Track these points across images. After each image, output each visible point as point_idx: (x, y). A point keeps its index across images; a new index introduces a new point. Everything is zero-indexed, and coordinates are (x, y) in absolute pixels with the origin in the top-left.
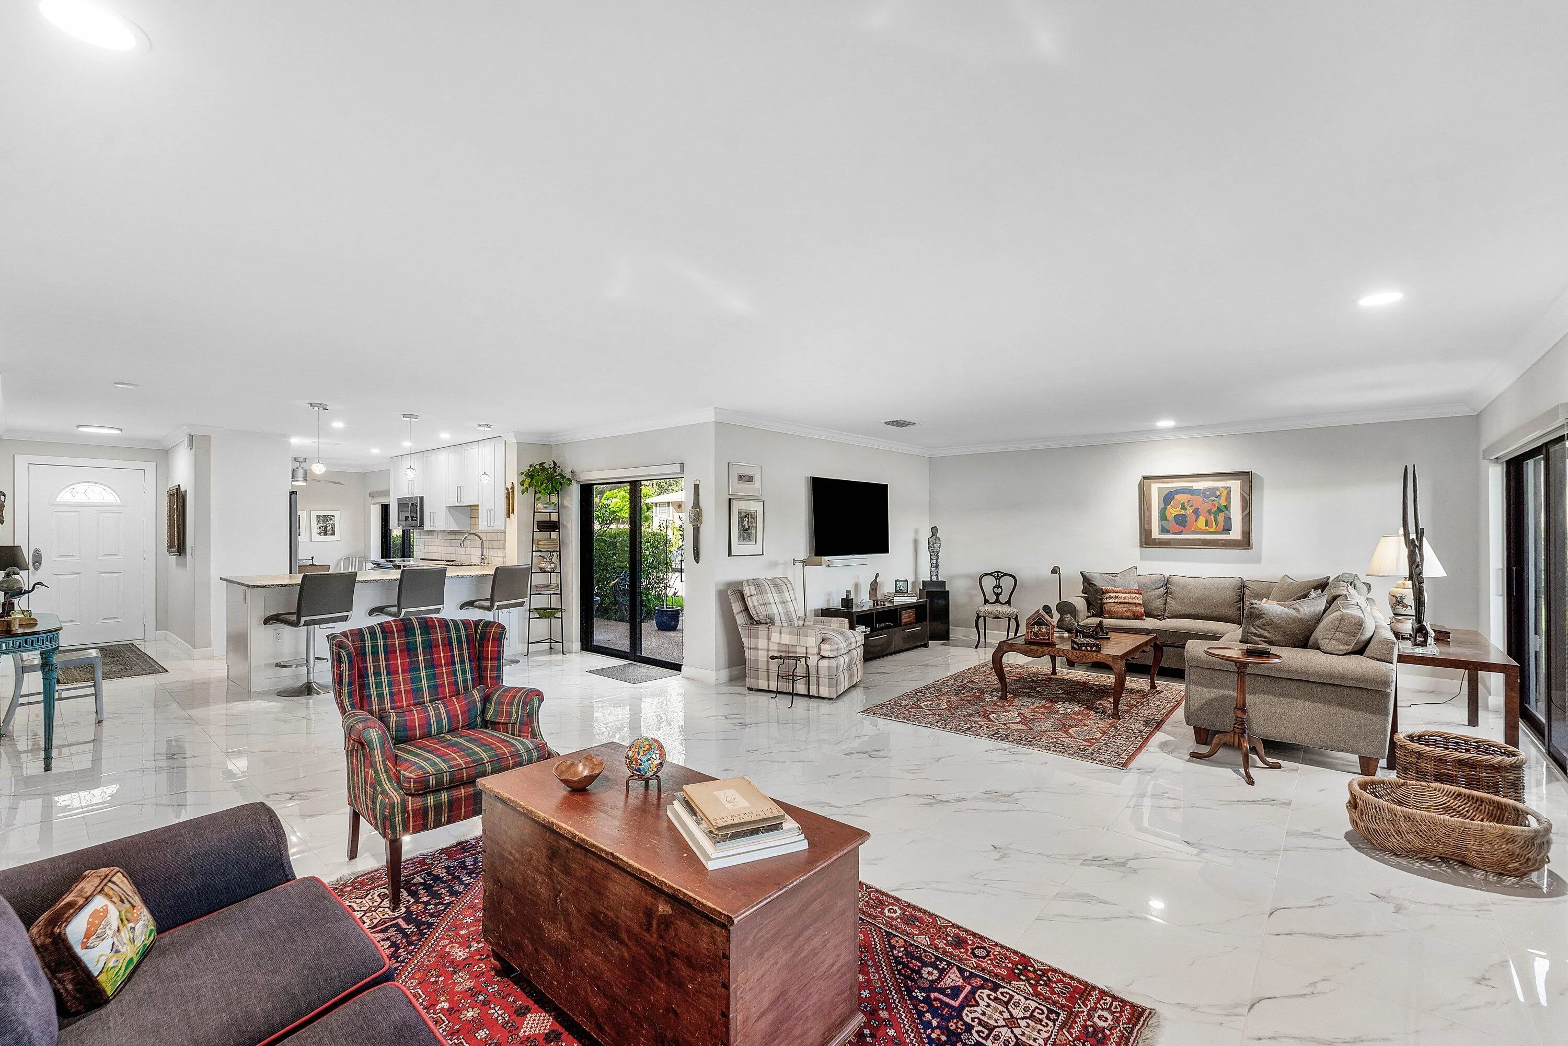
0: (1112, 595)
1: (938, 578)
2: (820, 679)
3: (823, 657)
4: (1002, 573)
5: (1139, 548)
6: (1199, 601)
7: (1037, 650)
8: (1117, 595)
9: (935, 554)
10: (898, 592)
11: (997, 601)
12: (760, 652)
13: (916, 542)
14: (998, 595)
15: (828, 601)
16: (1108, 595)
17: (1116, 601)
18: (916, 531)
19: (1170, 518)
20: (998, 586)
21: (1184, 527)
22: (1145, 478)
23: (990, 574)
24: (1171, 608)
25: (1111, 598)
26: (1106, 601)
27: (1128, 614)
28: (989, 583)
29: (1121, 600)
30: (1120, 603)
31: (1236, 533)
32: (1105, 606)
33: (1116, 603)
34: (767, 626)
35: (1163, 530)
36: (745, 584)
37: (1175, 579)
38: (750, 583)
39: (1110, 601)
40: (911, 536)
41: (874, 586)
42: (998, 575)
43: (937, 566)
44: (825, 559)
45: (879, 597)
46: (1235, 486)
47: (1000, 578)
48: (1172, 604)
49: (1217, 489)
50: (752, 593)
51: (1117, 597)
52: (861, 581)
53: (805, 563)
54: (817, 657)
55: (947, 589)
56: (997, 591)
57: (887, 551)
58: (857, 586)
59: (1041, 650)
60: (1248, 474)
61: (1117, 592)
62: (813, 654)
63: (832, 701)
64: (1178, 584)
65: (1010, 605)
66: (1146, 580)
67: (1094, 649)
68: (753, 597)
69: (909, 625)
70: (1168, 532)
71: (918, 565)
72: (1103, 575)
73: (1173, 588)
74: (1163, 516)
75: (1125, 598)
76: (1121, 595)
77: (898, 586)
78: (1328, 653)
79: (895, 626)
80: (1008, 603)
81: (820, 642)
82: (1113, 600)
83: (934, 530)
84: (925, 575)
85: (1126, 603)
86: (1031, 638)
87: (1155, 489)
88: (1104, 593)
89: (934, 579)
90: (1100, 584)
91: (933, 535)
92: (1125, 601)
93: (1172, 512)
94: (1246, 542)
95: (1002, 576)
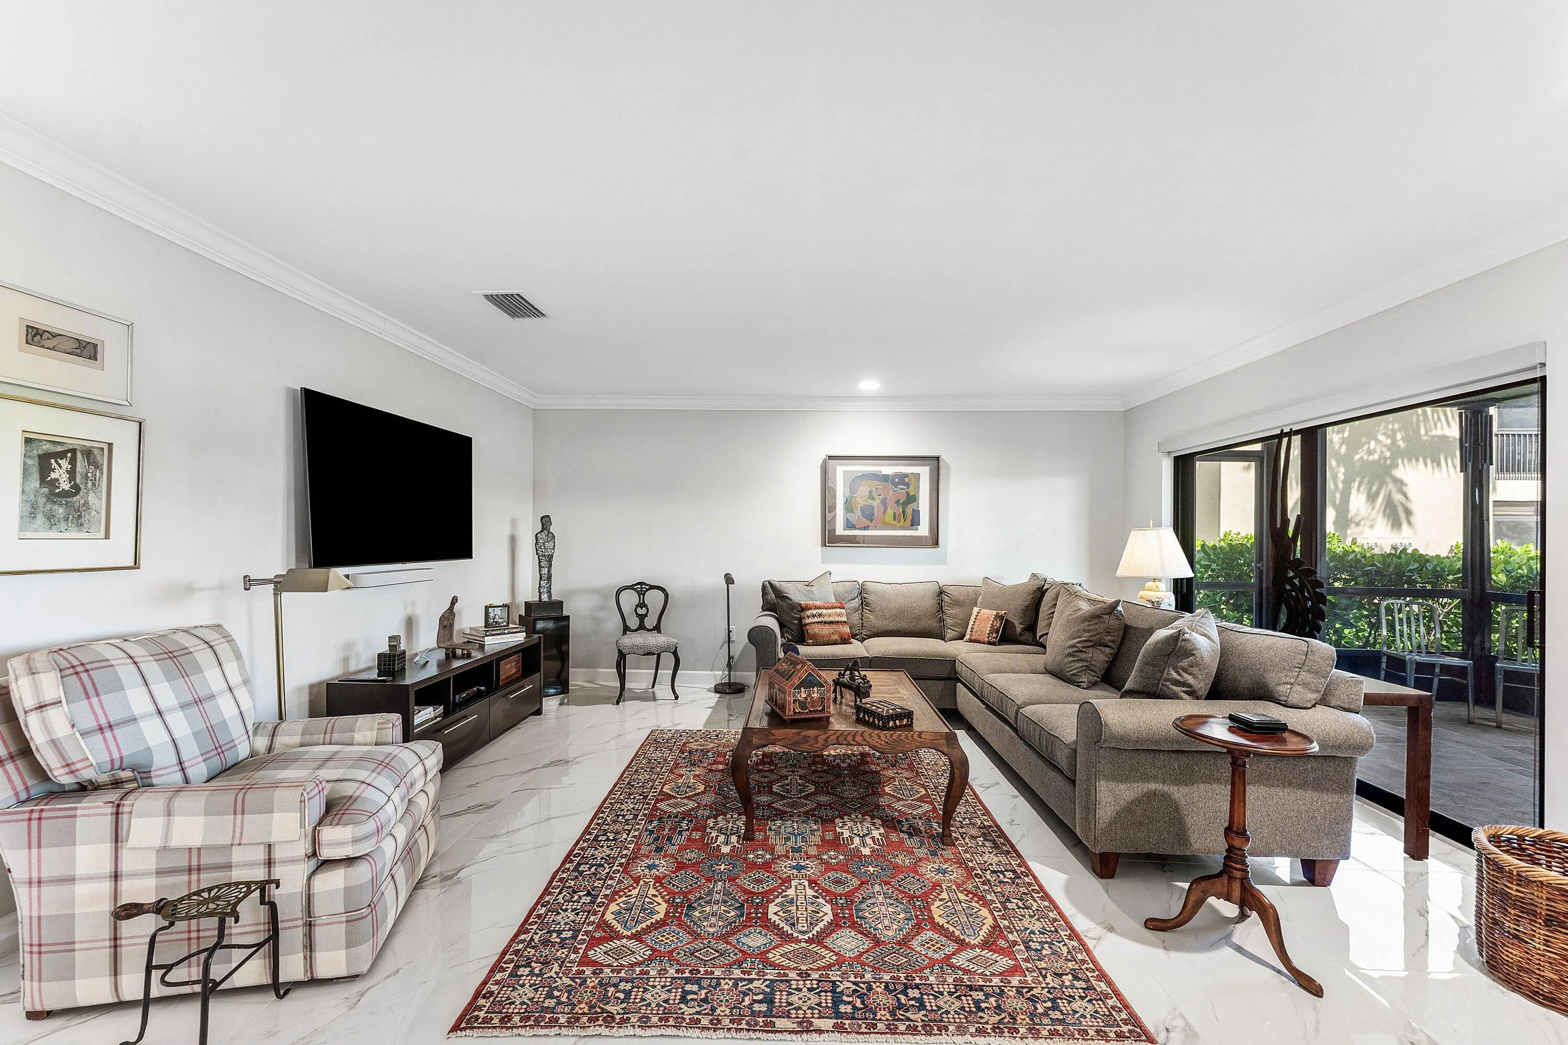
0: (814, 612)
1: (550, 597)
2: (318, 932)
3: (327, 864)
4: (647, 585)
6: (901, 612)
7: (817, 737)
8: (820, 611)
9: (545, 560)
10: (490, 626)
11: (642, 627)
12: (80, 889)
13: (513, 540)
14: (642, 618)
15: (346, 660)
16: (809, 613)
17: (820, 620)
18: (514, 523)
19: (857, 509)
20: (642, 605)
21: (871, 521)
22: (831, 458)
23: (631, 587)
24: (870, 623)
25: (814, 616)
26: (807, 621)
27: (835, 637)
28: (629, 600)
29: (826, 619)
30: (825, 623)
31: (923, 530)
32: (808, 628)
33: (819, 622)
34: (114, 796)
35: (849, 525)
36: (16, 665)
37: (870, 587)
38: (40, 660)
39: (813, 620)
40: (506, 531)
41: (447, 621)
42: (642, 588)
43: (549, 578)
44: (336, 575)
45: (457, 639)
46: (924, 472)
47: (645, 592)
48: (873, 620)
49: (906, 475)
50: (48, 697)
51: (820, 615)
52: (419, 611)
53: (281, 585)
54: (306, 867)
55: (565, 613)
56: (642, 611)
57: (469, 556)
58: (410, 623)
59: (824, 737)
60: (938, 458)
61: (819, 608)
62: (293, 861)
63: (358, 986)
64: (875, 593)
65: (659, 632)
66: (840, 588)
67: (905, 722)
68: (52, 712)
69: (513, 681)
70: (853, 527)
71: (516, 579)
72: (796, 584)
73: (870, 598)
74: (849, 507)
75: (829, 615)
76: (824, 611)
77: (492, 615)
78: (1291, 707)
79: (489, 692)
80: (657, 628)
81: (316, 817)
82: (816, 619)
83: (546, 521)
84: (528, 591)
85: (831, 623)
86: (795, 713)
87: (840, 471)
88: (803, 609)
89: (545, 598)
90: (797, 596)
91: (543, 529)
92: (831, 619)
93: (859, 502)
94: (934, 541)
95: (648, 590)
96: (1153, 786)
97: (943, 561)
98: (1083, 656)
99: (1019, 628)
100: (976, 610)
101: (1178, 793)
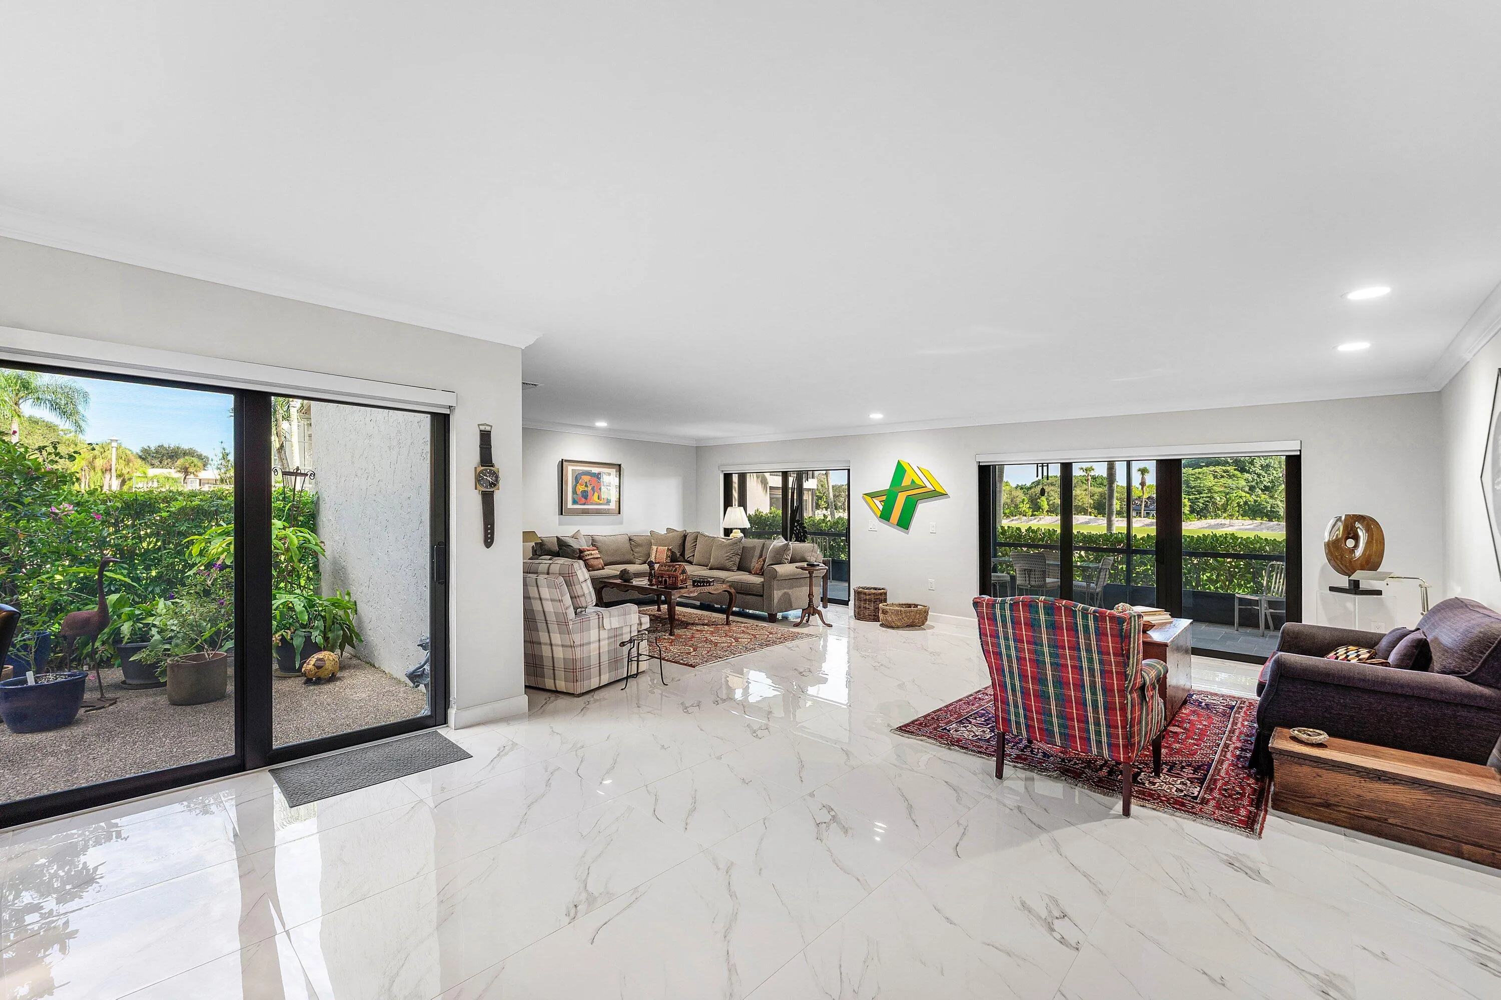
0: (588, 552)
5: (558, 516)
19: (579, 492)
21: (585, 500)
22: (564, 461)
31: (613, 505)
35: (575, 502)
37: (597, 538)
46: (613, 473)
60: (620, 465)
64: (601, 541)
70: (576, 504)
74: (574, 492)
87: (570, 469)
93: (580, 488)
94: (618, 512)
96: (785, 590)
97: (621, 523)
98: (732, 559)
99: (678, 555)
100: (654, 548)
101: (790, 591)
